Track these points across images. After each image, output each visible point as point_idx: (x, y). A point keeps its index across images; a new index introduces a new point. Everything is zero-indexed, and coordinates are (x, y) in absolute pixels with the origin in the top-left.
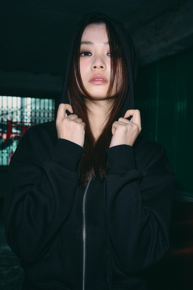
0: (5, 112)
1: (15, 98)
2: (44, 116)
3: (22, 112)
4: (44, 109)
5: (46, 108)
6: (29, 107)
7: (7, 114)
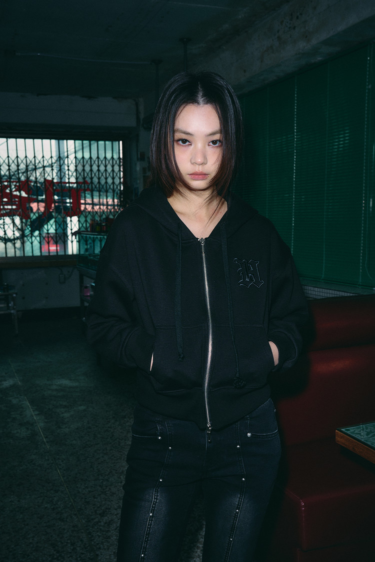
0: (31, 167)
1: (46, 142)
2: (99, 170)
3: (60, 166)
4: (98, 158)
5: (102, 156)
6: (72, 157)
7: (35, 169)
